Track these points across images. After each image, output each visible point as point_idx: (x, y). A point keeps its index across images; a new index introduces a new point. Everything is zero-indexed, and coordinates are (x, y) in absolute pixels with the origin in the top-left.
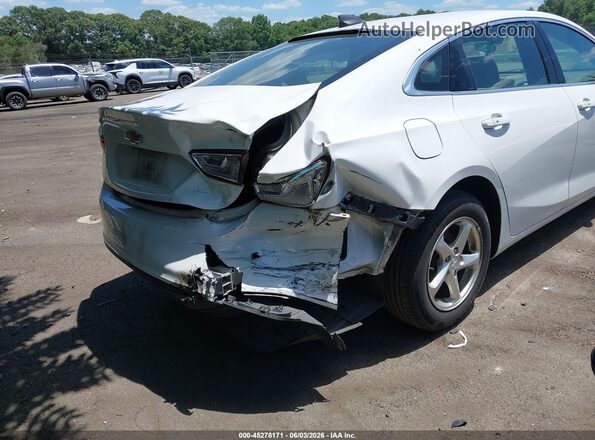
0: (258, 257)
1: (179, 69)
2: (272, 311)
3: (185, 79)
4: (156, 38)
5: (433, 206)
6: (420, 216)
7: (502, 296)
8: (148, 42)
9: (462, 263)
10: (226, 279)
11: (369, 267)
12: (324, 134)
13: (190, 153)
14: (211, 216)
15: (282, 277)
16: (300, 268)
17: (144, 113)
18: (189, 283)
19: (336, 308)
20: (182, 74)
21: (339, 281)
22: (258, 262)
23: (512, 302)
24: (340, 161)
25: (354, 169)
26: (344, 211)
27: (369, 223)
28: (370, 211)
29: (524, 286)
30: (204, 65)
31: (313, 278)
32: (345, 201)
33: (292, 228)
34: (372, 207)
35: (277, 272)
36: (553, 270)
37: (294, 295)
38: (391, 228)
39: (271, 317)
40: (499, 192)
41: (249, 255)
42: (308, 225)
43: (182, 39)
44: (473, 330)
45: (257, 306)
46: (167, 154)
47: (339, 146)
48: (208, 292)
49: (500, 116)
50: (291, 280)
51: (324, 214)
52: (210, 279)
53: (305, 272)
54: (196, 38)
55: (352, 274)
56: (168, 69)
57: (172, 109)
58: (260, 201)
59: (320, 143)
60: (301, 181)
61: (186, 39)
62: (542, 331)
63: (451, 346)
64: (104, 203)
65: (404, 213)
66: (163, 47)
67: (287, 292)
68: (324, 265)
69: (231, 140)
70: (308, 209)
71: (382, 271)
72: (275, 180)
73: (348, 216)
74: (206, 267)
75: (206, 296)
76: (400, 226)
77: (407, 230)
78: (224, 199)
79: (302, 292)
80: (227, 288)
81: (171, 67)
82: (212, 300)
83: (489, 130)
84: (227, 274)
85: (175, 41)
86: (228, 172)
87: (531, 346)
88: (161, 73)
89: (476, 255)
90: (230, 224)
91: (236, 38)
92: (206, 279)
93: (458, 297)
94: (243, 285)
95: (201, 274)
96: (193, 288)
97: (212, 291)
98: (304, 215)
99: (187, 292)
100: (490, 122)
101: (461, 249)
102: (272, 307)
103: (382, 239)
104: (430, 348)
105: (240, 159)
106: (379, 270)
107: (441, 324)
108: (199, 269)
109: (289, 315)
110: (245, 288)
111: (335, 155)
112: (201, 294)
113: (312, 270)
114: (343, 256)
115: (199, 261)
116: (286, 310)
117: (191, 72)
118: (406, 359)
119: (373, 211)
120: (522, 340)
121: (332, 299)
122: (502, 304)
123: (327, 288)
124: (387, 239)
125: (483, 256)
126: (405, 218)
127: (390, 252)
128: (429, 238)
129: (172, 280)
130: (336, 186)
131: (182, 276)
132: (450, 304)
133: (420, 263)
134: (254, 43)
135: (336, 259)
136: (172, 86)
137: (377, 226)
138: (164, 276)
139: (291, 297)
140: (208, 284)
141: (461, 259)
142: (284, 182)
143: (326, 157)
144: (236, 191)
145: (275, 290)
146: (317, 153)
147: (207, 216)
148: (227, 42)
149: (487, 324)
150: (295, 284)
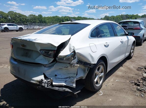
0: (57, 76)
1: (19, 26)
2: (61, 89)
3: (21, 29)
4: (12, 18)
5: (96, 63)
6: (93, 65)
7: (108, 83)
8: (9, 19)
9: (100, 75)
10: (49, 82)
11: (82, 77)
12: (74, 47)
13: (40, 50)
14: (45, 66)
15: (62, 80)
16: (67, 78)
17: (28, 40)
18: (39, 83)
19: (75, 87)
20: (20, 28)
21: (76, 81)
22: (56, 77)
23: (110, 84)
24: (77, 52)
25: (80, 55)
26: (77, 64)
27: (82, 67)
28: (83, 64)
29: (112, 80)
30: (25, 26)
31: (70, 80)
32: (78, 62)
33: (65, 68)
34: (83, 63)
35: (61, 79)
36: (117, 76)
37: (66, 85)
38: (87, 68)
39: (61, 91)
40: (107, 59)
41: (54, 75)
42: (69, 68)
43: (19, 19)
44: (103, 91)
45: (57, 88)
46: (32, 50)
47: (77, 49)
48: (45, 85)
49: (107, 43)
50: (65, 81)
51: (73, 65)
52: (46, 82)
53: (68, 79)
54: (23, 19)
55: (79, 79)
56: (16, 26)
57: (35, 39)
58: (57, 62)
59: (73, 49)
60: (68, 57)
61: (20, 19)
62: (118, 90)
63: (99, 95)
64: (11, 62)
65: (90, 64)
66: (14, 20)
67: (64, 84)
68: (72, 77)
69: (52, 48)
70: (70, 64)
71: (85, 78)
72: (62, 57)
73: (79, 65)
74: (44, 79)
75: (44, 86)
76: (89, 67)
77: (91, 68)
78: (49, 61)
79: (68, 84)
80: (49, 84)
81: (17, 26)
82: (46, 87)
83: (105, 46)
84: (49, 80)
85: (17, 19)
86: (50, 55)
87: (116, 94)
88: (14, 27)
89: (103, 73)
90: (49, 68)
91: (34, 20)
92: (44, 82)
93: (100, 83)
94: (53, 83)
95: (43, 81)
96: (40, 84)
97: (46, 85)
98: (69, 65)
99: (38, 85)
100: (106, 44)
101: (100, 72)
102: (61, 88)
103: (85, 70)
104: (95, 96)
105: (54, 52)
106: (84, 78)
107: (97, 90)
108: (42, 79)
109: (65, 90)
110: (54, 83)
111: (76, 51)
112: (43, 86)
113: (70, 78)
114: (77, 75)
115: (42, 77)
116: (64, 89)
117: (23, 27)
118: (90, 99)
119: (84, 64)
120: (114, 92)
121: (74, 85)
122: (108, 85)
123: (73, 83)
124: (86, 70)
125: (104, 73)
126: (90, 65)
127: (87, 74)
128: (95, 70)
129: (34, 82)
130: (76, 58)
131: (37, 81)
132: (98, 85)
133: (93, 76)
134: (38, 21)
135: (75, 76)
136: (17, 31)
137: (84, 67)
138: (32, 81)
139: (65, 85)
140: (45, 83)
141: (100, 74)
142: (64, 58)
143: (74, 52)
144: (52, 60)
145: (61, 84)
146: (72, 51)
147: (44, 66)
148: (31, 20)
149: (106, 89)
150: (65, 82)
